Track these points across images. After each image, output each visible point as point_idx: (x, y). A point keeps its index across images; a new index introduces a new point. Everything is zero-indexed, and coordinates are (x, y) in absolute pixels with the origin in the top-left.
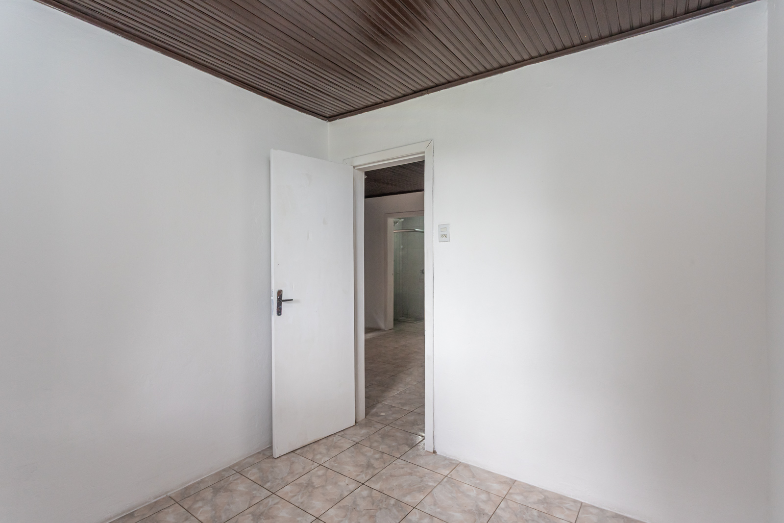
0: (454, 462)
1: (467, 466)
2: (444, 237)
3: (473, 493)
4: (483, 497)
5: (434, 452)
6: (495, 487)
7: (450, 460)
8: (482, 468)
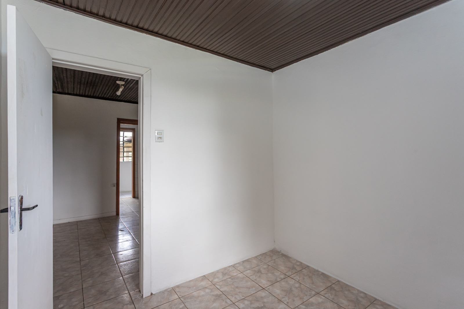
0: (169, 290)
1: (178, 286)
2: (160, 139)
3: (202, 293)
4: (207, 290)
5: (152, 294)
6: (204, 283)
7: (166, 290)
8: (185, 282)
